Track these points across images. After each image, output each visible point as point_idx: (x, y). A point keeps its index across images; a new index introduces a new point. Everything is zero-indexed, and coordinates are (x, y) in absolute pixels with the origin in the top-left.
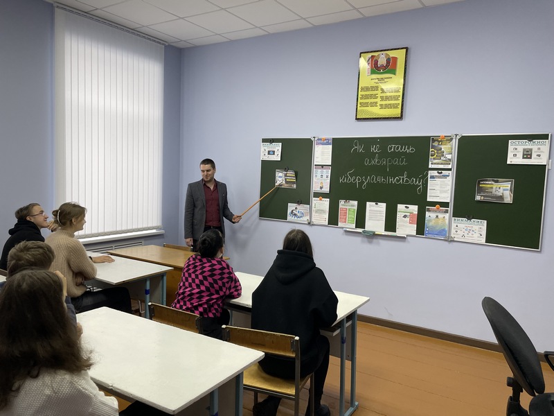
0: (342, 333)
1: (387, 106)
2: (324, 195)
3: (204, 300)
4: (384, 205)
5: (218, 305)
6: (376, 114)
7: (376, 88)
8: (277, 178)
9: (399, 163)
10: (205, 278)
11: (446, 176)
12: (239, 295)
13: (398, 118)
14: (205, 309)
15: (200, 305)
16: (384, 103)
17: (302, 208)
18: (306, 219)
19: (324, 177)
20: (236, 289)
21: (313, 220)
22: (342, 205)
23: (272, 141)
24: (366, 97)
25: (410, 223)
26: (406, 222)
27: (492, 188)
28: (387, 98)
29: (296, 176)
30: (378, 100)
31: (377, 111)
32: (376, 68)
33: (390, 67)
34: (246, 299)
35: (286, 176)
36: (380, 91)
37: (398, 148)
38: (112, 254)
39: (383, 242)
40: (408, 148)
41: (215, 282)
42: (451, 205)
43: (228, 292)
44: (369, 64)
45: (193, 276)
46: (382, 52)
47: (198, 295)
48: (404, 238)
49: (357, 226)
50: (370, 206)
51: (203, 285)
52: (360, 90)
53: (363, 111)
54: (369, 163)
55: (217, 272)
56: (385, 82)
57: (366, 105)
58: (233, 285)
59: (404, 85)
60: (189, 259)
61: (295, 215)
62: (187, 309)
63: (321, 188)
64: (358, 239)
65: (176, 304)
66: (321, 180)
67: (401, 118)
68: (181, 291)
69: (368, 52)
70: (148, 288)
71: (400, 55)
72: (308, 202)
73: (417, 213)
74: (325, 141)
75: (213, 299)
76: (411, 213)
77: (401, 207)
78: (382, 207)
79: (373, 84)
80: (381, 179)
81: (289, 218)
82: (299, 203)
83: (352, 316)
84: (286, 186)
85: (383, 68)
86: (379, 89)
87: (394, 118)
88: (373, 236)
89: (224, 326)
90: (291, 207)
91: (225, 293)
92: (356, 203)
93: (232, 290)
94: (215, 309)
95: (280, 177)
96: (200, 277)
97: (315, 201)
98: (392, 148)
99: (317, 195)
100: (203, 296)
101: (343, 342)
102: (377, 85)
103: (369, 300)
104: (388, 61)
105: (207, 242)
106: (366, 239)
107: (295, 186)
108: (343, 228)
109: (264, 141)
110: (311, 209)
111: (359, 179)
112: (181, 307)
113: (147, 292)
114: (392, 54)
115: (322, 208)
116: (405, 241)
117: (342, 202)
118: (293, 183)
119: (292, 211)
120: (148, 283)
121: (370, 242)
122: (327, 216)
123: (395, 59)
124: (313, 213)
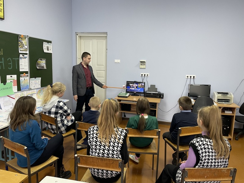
11: (26, 58)
13: (2, 19)
27: (40, 63)
42: (29, 73)
73: (16, 79)
76: (13, 80)
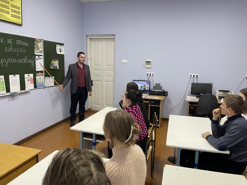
1: (14, 16)
6: (9, 20)
7: (8, 3)
9: (22, 51)
11: (41, 59)
13: (21, 25)
16: (13, 13)
24: (3, 6)
25: (31, 83)
27: (54, 63)
28: (15, 11)
30: (10, 11)
31: (9, 17)
40: (26, 43)
42: (44, 72)
53: (2, 15)
54: (8, 50)
57: (3, 11)
59: (21, 7)
73: (33, 77)
76: (30, 78)
77: (26, 76)
78: (18, 77)
80: (14, 61)
92: (3, 77)
98: (19, 42)
111: (3, 61)
116: (29, 93)
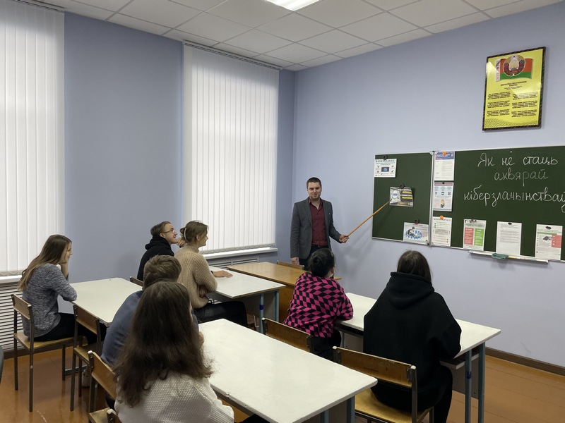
0: (466, 367)
1: (520, 114)
2: (446, 214)
3: (315, 319)
4: (519, 225)
5: (329, 325)
6: (507, 123)
7: (508, 94)
8: (391, 196)
9: (537, 177)
10: (316, 297)
12: (351, 317)
13: (535, 126)
14: (316, 328)
15: (312, 324)
16: (517, 110)
17: (420, 228)
18: (424, 239)
19: (446, 194)
20: (348, 311)
21: (433, 241)
22: (468, 225)
23: (386, 157)
24: (496, 105)
25: (553, 246)
26: (548, 245)
28: (521, 105)
29: (413, 194)
30: (510, 108)
31: (509, 120)
32: (506, 72)
33: (524, 70)
34: (358, 322)
35: (401, 193)
36: (512, 97)
37: (536, 160)
38: (230, 269)
39: (519, 268)
40: (549, 160)
41: (326, 301)
43: (339, 313)
44: (497, 68)
45: (304, 294)
46: (514, 55)
47: (309, 314)
48: (545, 263)
49: (486, 249)
50: (502, 226)
51: (314, 303)
52: (487, 97)
53: (492, 120)
54: (500, 177)
55: (328, 292)
56: (518, 87)
57: (496, 113)
58: (344, 306)
59: (542, 89)
60: (300, 277)
61: (412, 235)
62: (299, 327)
63: (442, 206)
64: (488, 264)
65: (288, 321)
66: (442, 198)
67: (539, 126)
68: (293, 308)
69: (496, 56)
70: (262, 303)
71: (536, 56)
72: (427, 221)
73: (561, 234)
74: (447, 156)
75: (324, 319)
76: (553, 234)
77: (540, 228)
78: (517, 227)
79: (503, 90)
80: (515, 196)
81: (406, 238)
82: (417, 222)
83: (478, 349)
84: (402, 204)
85: (515, 71)
86: (511, 95)
87: (530, 126)
88: (505, 260)
89: (335, 347)
90: (408, 226)
91: (336, 313)
92: (484, 222)
93: (343, 311)
94: (326, 329)
95: (395, 195)
96: (311, 296)
97: (435, 221)
98: (528, 161)
99: (437, 214)
100: (314, 316)
101: (468, 376)
102: (508, 91)
103: (499, 333)
104: (521, 64)
105: (318, 260)
106: (497, 264)
107: (411, 204)
108: (468, 250)
109: (378, 157)
110: (430, 229)
111: (487, 196)
112: (293, 325)
113: (261, 307)
114: (525, 56)
115: (443, 227)
116: (546, 267)
117: (467, 222)
118: (410, 201)
119: (409, 231)
120: (262, 298)
121: (502, 267)
122: (449, 237)
123: (530, 61)
124: (433, 234)
